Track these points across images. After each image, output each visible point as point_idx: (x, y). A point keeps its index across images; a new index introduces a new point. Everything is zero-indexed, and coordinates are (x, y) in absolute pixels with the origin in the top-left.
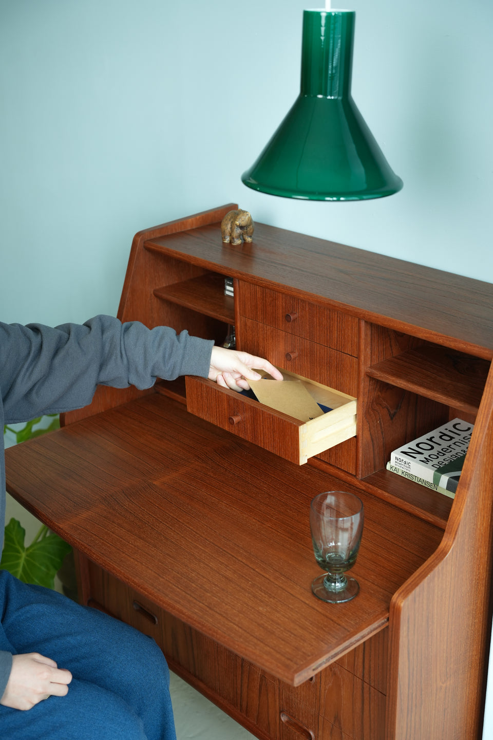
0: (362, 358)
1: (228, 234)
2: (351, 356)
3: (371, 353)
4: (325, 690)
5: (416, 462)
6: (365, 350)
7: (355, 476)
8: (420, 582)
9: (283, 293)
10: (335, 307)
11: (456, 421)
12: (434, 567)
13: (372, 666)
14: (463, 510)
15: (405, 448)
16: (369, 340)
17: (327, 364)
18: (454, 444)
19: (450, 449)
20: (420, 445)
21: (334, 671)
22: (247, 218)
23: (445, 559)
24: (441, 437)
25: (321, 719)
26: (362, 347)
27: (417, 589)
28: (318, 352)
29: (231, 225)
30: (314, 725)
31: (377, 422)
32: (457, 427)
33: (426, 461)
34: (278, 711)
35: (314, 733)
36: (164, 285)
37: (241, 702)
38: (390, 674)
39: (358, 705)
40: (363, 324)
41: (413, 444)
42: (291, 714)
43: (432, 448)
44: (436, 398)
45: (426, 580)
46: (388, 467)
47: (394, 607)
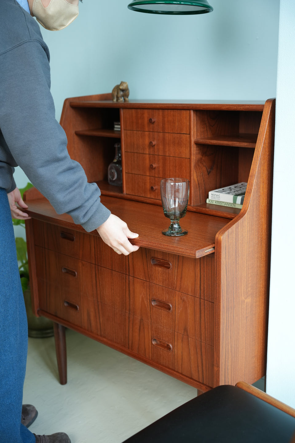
0: (192, 133)
1: (116, 96)
2: (186, 134)
3: (197, 130)
4: (178, 314)
6: (194, 129)
7: (190, 205)
8: (231, 227)
9: (147, 109)
10: (177, 106)
12: (239, 220)
13: (205, 286)
14: (253, 190)
15: (217, 190)
16: (195, 123)
17: (172, 143)
21: (183, 299)
22: (126, 85)
23: (244, 216)
24: (235, 187)
25: (176, 333)
26: (192, 126)
27: (230, 230)
28: (167, 138)
29: (117, 91)
30: (172, 340)
31: (201, 174)
32: (243, 184)
33: (228, 193)
34: (150, 339)
35: (172, 345)
37: (128, 342)
38: (216, 283)
39: (198, 316)
40: (192, 112)
42: (158, 338)
43: (231, 190)
44: (233, 144)
45: (234, 226)
46: (208, 201)
47: (217, 240)
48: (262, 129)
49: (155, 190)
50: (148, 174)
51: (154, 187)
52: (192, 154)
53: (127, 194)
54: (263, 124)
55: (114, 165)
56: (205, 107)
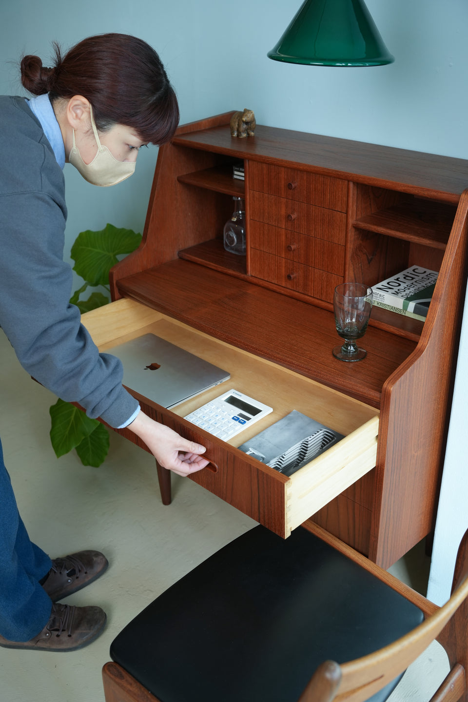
0: (350, 213)
1: (236, 129)
2: (341, 212)
3: (357, 209)
5: (389, 294)
6: (352, 206)
8: (405, 372)
9: (285, 167)
10: (329, 173)
11: (414, 267)
12: (414, 361)
14: (436, 318)
15: (379, 285)
16: (355, 198)
17: (321, 221)
18: (416, 282)
19: (413, 286)
20: (390, 283)
22: (251, 115)
23: (422, 356)
24: (405, 278)
26: (350, 204)
27: (403, 377)
28: (314, 213)
29: (238, 122)
31: (359, 265)
32: (416, 271)
33: (397, 293)
36: (185, 173)
40: (351, 185)
41: (385, 283)
43: (400, 285)
45: (408, 371)
47: (385, 392)
48: (454, 233)
49: (294, 279)
50: (283, 256)
51: (292, 276)
52: (349, 241)
53: (252, 276)
54: (456, 226)
55: (232, 224)
56: (371, 182)
